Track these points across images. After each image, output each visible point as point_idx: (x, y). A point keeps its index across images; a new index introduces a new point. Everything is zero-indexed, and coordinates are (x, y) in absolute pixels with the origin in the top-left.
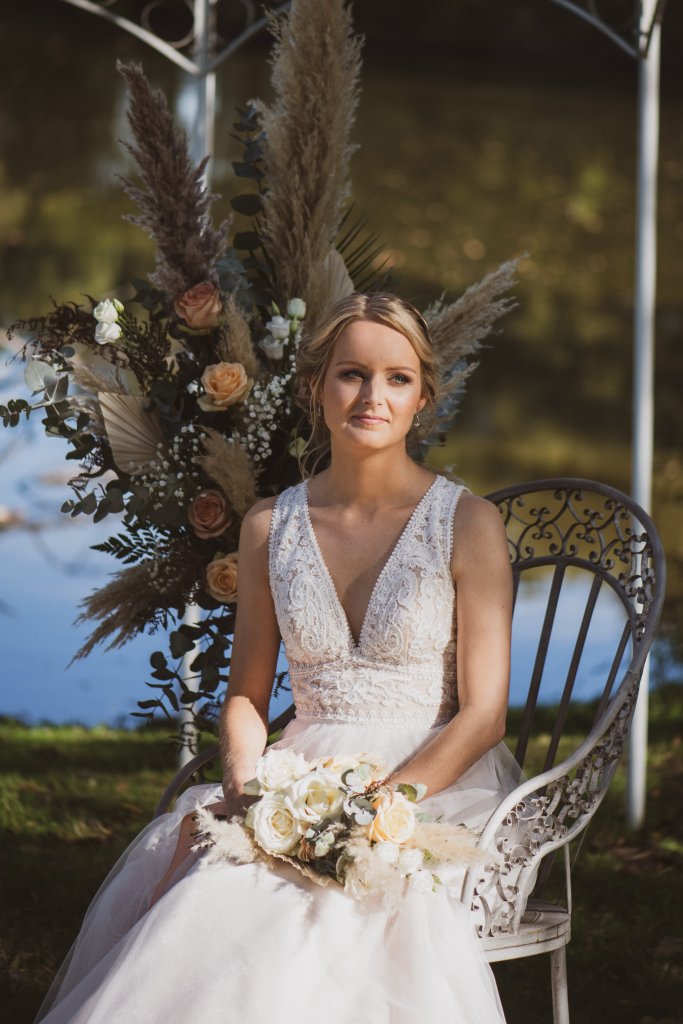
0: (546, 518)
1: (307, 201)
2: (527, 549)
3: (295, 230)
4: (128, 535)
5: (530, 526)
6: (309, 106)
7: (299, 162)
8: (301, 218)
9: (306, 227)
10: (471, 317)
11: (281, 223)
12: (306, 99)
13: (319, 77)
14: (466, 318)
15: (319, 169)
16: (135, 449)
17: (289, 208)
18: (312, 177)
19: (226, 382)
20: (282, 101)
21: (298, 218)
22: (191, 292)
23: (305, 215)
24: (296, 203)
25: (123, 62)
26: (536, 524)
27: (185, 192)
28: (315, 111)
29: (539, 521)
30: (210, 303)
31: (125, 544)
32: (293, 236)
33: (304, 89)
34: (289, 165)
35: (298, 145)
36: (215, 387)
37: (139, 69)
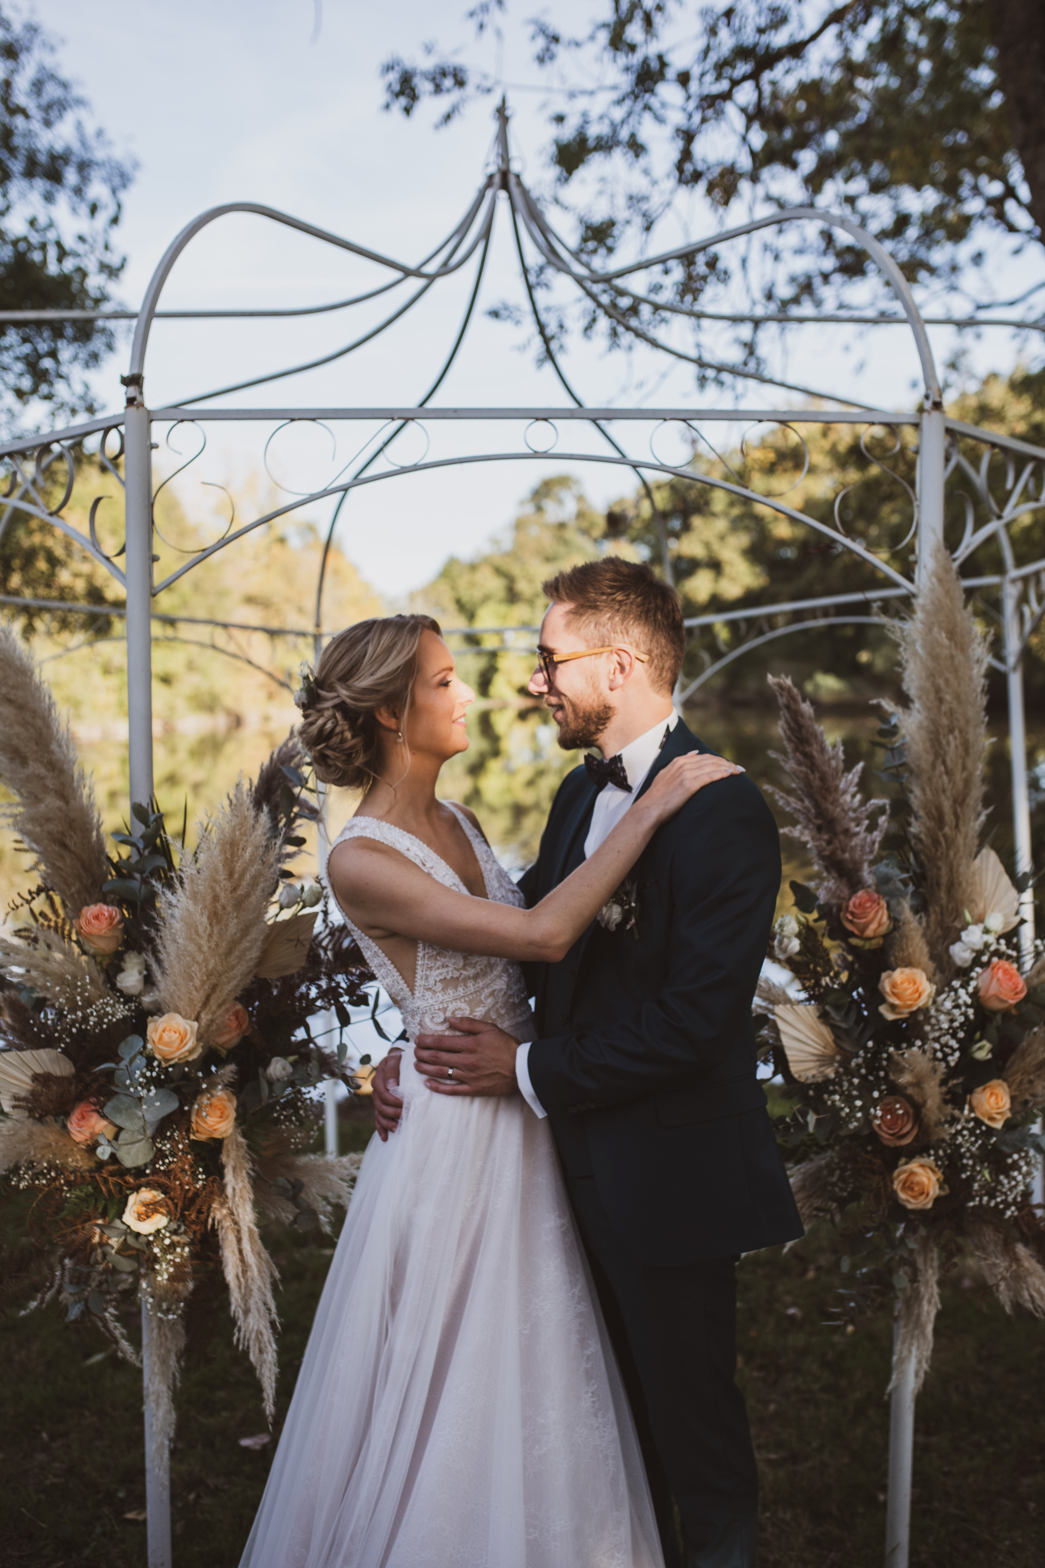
1: (955, 801)
3: (947, 829)
6: (944, 708)
7: (944, 763)
8: (952, 817)
9: (957, 826)
11: (931, 824)
12: (941, 700)
13: (951, 677)
15: (964, 768)
16: (813, 1058)
17: (939, 809)
18: (959, 777)
20: (917, 705)
21: (949, 818)
23: (956, 814)
24: (947, 805)
25: (774, 675)
28: (951, 713)
30: (880, 913)
32: (944, 836)
33: (938, 690)
34: (934, 766)
35: (940, 743)
36: (895, 994)
37: (789, 682)
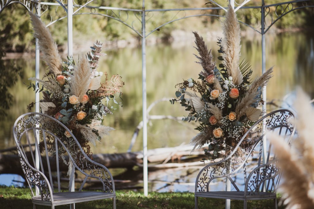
0: (279, 117)
2: (276, 124)
4: (201, 126)
5: (276, 119)
9: (232, 62)
10: (265, 78)
11: (227, 62)
14: (264, 79)
15: (233, 50)
16: (200, 108)
18: (232, 52)
19: (215, 93)
22: (209, 76)
23: (231, 60)
24: (229, 57)
26: (277, 119)
27: (207, 56)
29: (278, 118)
30: (212, 78)
31: (201, 128)
32: (229, 64)
36: (213, 95)
